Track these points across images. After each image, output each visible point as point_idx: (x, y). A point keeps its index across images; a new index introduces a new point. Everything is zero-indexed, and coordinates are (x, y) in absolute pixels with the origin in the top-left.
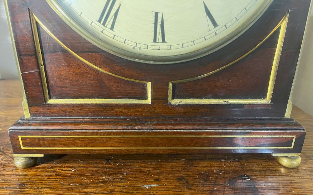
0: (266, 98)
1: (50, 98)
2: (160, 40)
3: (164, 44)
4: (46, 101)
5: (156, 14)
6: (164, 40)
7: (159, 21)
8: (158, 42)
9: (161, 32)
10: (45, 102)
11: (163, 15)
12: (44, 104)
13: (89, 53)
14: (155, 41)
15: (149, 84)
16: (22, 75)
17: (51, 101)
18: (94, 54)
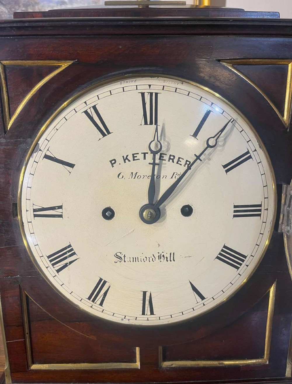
0: (264, 357)
1: (33, 363)
2: (149, 313)
3: (152, 316)
4: (28, 367)
5: (145, 293)
6: (152, 313)
7: (147, 298)
8: (147, 315)
9: (149, 306)
10: (28, 369)
11: (151, 294)
12: (27, 371)
13: (77, 322)
14: (143, 313)
15: (138, 349)
16: (7, 343)
17: (34, 367)
18: (81, 323)
